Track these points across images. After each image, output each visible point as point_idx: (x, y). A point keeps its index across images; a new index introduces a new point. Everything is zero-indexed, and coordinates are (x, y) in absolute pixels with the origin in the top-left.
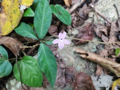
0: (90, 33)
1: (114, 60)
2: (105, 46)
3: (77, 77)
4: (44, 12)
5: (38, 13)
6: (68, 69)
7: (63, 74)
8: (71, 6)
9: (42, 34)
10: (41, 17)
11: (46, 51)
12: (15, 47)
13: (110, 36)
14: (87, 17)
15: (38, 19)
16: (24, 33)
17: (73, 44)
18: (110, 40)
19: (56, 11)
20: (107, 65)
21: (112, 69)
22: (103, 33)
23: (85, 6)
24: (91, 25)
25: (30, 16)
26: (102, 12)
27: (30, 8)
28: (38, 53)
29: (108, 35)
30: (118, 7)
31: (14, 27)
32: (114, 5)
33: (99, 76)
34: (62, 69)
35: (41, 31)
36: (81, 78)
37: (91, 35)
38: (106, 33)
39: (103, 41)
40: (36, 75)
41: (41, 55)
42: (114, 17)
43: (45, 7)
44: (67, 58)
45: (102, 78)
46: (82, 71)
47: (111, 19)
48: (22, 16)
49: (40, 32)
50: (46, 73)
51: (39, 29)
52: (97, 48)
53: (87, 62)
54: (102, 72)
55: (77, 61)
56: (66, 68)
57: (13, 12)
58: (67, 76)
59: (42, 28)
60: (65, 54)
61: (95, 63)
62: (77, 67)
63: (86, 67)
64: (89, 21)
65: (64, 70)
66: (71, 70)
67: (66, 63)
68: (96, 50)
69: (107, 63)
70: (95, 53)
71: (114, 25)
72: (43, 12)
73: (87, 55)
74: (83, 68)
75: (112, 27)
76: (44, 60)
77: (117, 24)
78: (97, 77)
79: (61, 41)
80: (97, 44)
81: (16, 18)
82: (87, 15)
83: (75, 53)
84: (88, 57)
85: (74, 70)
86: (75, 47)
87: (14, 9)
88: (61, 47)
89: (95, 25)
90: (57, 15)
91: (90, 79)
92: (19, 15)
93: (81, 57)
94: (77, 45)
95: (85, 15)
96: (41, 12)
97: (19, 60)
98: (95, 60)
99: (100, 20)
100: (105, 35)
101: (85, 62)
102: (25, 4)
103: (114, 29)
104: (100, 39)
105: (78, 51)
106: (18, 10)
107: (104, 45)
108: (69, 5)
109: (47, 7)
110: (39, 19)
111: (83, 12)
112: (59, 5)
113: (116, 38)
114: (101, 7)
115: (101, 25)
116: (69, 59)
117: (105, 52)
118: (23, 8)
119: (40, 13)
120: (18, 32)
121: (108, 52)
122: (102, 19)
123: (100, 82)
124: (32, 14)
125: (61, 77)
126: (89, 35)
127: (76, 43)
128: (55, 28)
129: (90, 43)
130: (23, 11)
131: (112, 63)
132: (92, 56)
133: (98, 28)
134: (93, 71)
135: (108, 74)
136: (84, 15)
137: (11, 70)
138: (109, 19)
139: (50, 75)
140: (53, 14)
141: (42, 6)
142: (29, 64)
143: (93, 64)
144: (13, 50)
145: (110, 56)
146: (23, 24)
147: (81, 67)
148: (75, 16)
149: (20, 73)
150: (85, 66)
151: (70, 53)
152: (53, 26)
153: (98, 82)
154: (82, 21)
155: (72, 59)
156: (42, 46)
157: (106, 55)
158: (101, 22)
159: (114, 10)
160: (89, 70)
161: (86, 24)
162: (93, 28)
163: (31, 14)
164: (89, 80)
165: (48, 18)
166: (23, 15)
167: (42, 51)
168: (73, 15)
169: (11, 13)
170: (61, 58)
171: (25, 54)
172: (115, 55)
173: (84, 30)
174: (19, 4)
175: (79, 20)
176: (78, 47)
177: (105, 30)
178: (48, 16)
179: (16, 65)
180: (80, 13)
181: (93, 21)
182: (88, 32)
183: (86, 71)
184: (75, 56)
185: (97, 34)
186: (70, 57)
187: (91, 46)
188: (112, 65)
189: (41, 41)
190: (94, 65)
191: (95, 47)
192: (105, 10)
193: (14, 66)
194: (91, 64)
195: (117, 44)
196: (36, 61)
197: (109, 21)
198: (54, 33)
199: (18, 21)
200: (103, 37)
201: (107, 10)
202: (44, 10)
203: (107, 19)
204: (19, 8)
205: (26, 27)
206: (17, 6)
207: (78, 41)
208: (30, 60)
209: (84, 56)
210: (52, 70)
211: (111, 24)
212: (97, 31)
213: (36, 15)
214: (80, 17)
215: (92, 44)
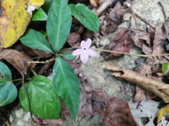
0: (126, 42)
1: (160, 79)
2: (148, 60)
3: (109, 105)
4: (60, 15)
5: (52, 16)
6: (96, 93)
7: (90, 101)
8: (99, 5)
9: (58, 45)
10: (57, 21)
11: (64, 67)
12: (21, 63)
13: (154, 46)
14: (120, 20)
15: (52, 24)
16: (34, 43)
17: (102, 58)
18: (154, 51)
19: (77, 13)
20: (151, 86)
21: (158, 92)
22: (145, 42)
23: (118, 5)
24: (126, 31)
25: (41, 20)
26: (142, 13)
27: (41, 9)
28: (54, 71)
29: (151, 45)
30: (165, 6)
31: (19, 36)
32: (159, 3)
33: (140, 102)
34: (88, 93)
35: (57, 40)
36: (114, 106)
37: (128, 45)
38: (148, 42)
39: (144, 54)
40: (50, 102)
41: (57, 74)
42: (159, 20)
43: (62, 7)
44: (94, 77)
45: (144, 105)
46: (115, 96)
47: (155, 23)
48: (29, 20)
49: (55, 41)
50: (64, 98)
51: (54, 37)
52: (136, 63)
53: (123, 83)
54: (144, 96)
55: (108, 82)
56: (93, 92)
57: (17, 15)
58: (95, 103)
59: (58, 36)
60: (92, 72)
61: (134, 84)
62: (108, 90)
63: (121, 90)
64: (124, 25)
65: (90, 95)
66: (99, 94)
67: (93, 84)
68: (134, 66)
69: (150, 84)
70: (134, 70)
71: (159, 30)
72: (59, 13)
73: (122, 73)
74: (117, 91)
75: (156, 34)
76: (62, 81)
77: (163, 29)
78: (137, 104)
79: (85, 51)
80: (136, 58)
81: (22, 23)
82: (122, 17)
83: (105, 70)
84: (124, 76)
85: (104, 94)
86: (105, 62)
87: (19, 10)
88: (85, 60)
89: (132, 32)
90: (78, 19)
91: (127, 106)
92: (25, 19)
93: (114, 77)
94: (107, 60)
95: (119, 17)
96: (57, 14)
97: (26, 81)
98: (134, 79)
99: (140, 25)
100: (147, 45)
101: (120, 83)
102: (34, 4)
103: (159, 36)
104: (140, 50)
105: (109, 68)
106: (25, 12)
107: (146, 58)
108: (95, 5)
109: (65, 7)
110: (54, 24)
111: (116, 13)
112: (82, 5)
113: (163, 49)
114: (141, 6)
115: (141, 31)
116: (97, 79)
117: (147, 68)
118: (31, 8)
119: (55, 16)
120: (25, 42)
121: (152, 69)
122: (143, 23)
123: (142, 111)
124: (44, 17)
125: (86, 105)
126: (124, 45)
127: (107, 57)
128: (76, 37)
129: (126, 56)
130: (31, 13)
131: (157, 84)
132: (129, 75)
133: (137, 35)
134: (131, 95)
135: (152, 99)
136: (116, 17)
137: (16, 95)
138: (153, 22)
139: (70, 102)
140: (73, 17)
141: (58, 5)
142: (41, 86)
143: (131, 85)
144: (18, 67)
145: (154, 74)
146: (32, 31)
147: (114, 91)
148: (104, 19)
149: (29, 99)
150: (119, 89)
151: (98, 71)
152: (74, 33)
153: (139, 111)
154: (115, 26)
155: (102, 80)
156: (58, 61)
157: (148, 73)
158: (141, 28)
159: (159, 9)
160: (126, 94)
161: (119, 30)
162: (129, 36)
163: (42, 17)
164: (125, 108)
165: (66, 22)
167: (59, 68)
168: (102, 18)
169: (15, 17)
170: (85, 78)
171: (35, 73)
172: (161, 72)
173: (117, 38)
174: (26, 4)
175: (110, 24)
176: (110, 62)
177: (147, 38)
178: (66, 19)
179: (23, 88)
180: (112, 14)
181: (130, 25)
182: (123, 41)
183: (121, 96)
184: (105, 75)
185: (136, 44)
186: (98, 76)
187: (127, 61)
188: (157, 87)
189: (57, 55)
190: (132, 87)
191: (133, 62)
192: (146, 10)
193: (20, 90)
194: (128, 85)
195: (164, 57)
196: (51, 83)
197: (152, 25)
198: (75, 43)
199: (25, 28)
200: (145, 48)
201: (149, 10)
202: (61, 11)
203: (150, 23)
204: (26, 9)
205: (35, 36)
206: (22, 7)
207: (109, 53)
208: (42, 81)
209: (117, 75)
210: (72, 94)
211: (154, 29)
212: (136, 39)
213: (49, 18)
214: (111, 20)
215: (129, 58)
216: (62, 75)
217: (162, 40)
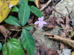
0: (53, 23)
1: (70, 38)
2: (64, 30)
3: (48, 52)
4: (25, 9)
6: (41, 47)
9: (23, 23)
10: (23, 12)
12: (5, 31)
14: (51, 13)
15: (21, 13)
16: (11, 22)
17: (43, 30)
18: (66, 26)
19: (32, 10)
20: (67, 42)
21: (71, 44)
22: (62, 22)
23: (49, 7)
24: (54, 18)
25: (16, 11)
27: (16, 7)
28: (21, 35)
29: (65, 24)
30: (68, 8)
31: (4, 19)
32: (66, 7)
33: (62, 50)
34: (37, 47)
36: (50, 53)
37: (55, 24)
39: (62, 27)
40: (19, 52)
41: (23, 37)
42: (66, 14)
44: (40, 39)
45: (64, 51)
46: (51, 48)
47: (65, 15)
49: (22, 21)
50: (27, 49)
51: (22, 19)
52: (59, 32)
54: (64, 47)
55: (47, 41)
56: (40, 46)
57: (3, 9)
58: (41, 52)
59: (24, 19)
60: (38, 37)
61: (59, 41)
62: (47, 45)
63: (53, 45)
65: (39, 48)
66: (43, 47)
67: (40, 43)
68: (58, 33)
69: (66, 41)
70: (58, 35)
71: (67, 17)
72: (24, 9)
73: (53, 36)
74: (51, 45)
75: (66, 19)
76: (25, 40)
77: (69, 17)
81: (5, 13)
84: (54, 38)
85: (45, 47)
86: (45, 32)
87: (4, 7)
88: (41, 26)
89: (56, 18)
92: (8, 11)
97: (7, 41)
98: (59, 39)
101: (52, 41)
102: (12, 4)
104: (60, 26)
105: (47, 34)
106: (8, 8)
107: (63, 29)
108: (39, 8)
109: (27, 6)
110: (22, 13)
111: (49, 10)
112: (34, 7)
114: (58, 8)
115: (60, 18)
116: (41, 40)
117: (64, 34)
118: (11, 6)
119: (22, 9)
120: (7, 21)
121: (66, 34)
122: (60, 15)
123: (63, 54)
125: (37, 53)
126: (53, 24)
129: (54, 29)
130: (11, 8)
134: (58, 47)
135: (68, 48)
136: (49, 12)
138: (64, 14)
139: (30, 51)
141: (24, 5)
146: (11, 17)
147: (50, 45)
148: (44, 13)
150: (52, 44)
151: (41, 36)
152: (30, 19)
153: (62, 54)
154: (48, 16)
155: (43, 40)
156: (24, 31)
157: (65, 36)
159: (66, 9)
160: (55, 46)
162: (55, 20)
164: (56, 53)
165: (27, 12)
166: (11, 10)
167: (24, 34)
169: (2, 10)
170: (36, 40)
172: (70, 35)
173: (50, 21)
174: (8, 4)
175: (46, 15)
176: (47, 32)
181: (55, 16)
182: (52, 22)
183: (53, 48)
184: (45, 38)
185: (58, 23)
186: (42, 39)
187: (54, 31)
188: (70, 42)
189: (23, 28)
190: (58, 43)
191: (57, 31)
194: (56, 42)
196: (19, 42)
198: (31, 23)
199: (7, 15)
200: (62, 25)
201: (62, 10)
202: (25, 8)
204: (8, 6)
205: (12, 19)
206: (6, 5)
208: (15, 41)
209: (51, 37)
210: (31, 47)
211: (65, 17)
212: (58, 21)
213: (19, 11)
214: (47, 13)
215: (55, 30)
216: (25, 37)
217: (69, 21)
